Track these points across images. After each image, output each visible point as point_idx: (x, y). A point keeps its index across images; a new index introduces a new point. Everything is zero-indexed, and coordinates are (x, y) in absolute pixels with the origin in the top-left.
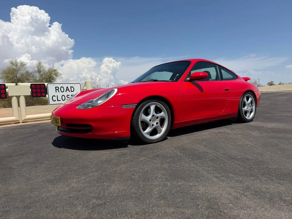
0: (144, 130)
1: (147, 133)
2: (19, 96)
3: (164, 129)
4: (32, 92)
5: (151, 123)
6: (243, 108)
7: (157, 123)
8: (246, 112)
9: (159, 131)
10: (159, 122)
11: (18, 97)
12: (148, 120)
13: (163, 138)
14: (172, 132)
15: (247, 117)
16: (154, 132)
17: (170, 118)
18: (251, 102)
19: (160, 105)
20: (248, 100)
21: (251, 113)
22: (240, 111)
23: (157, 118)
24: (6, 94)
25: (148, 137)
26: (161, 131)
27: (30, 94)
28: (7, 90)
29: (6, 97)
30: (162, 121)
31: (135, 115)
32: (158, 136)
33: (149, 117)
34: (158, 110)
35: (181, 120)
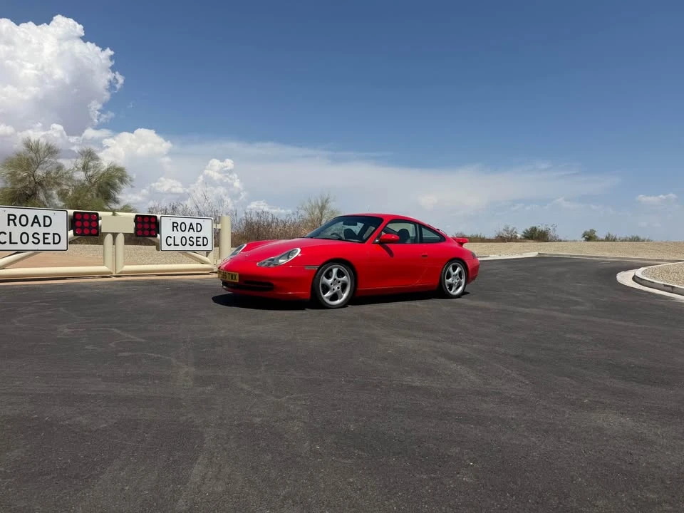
0: (324, 294)
1: (327, 297)
2: (117, 234)
3: (345, 295)
4: (136, 229)
5: (332, 287)
6: (446, 280)
7: (338, 288)
8: (451, 286)
9: (339, 296)
10: (340, 287)
11: (115, 235)
12: (329, 284)
13: (344, 305)
14: (353, 300)
15: (452, 292)
16: (334, 297)
17: (353, 283)
18: (460, 273)
19: (342, 269)
20: (454, 270)
21: (457, 288)
22: (441, 283)
23: (339, 282)
24: (98, 228)
25: (328, 301)
26: (342, 297)
27: (132, 231)
28: (100, 221)
29: (97, 235)
30: (344, 286)
31: (317, 277)
32: (338, 302)
33: (331, 280)
34: (340, 274)
35: (364, 287)
